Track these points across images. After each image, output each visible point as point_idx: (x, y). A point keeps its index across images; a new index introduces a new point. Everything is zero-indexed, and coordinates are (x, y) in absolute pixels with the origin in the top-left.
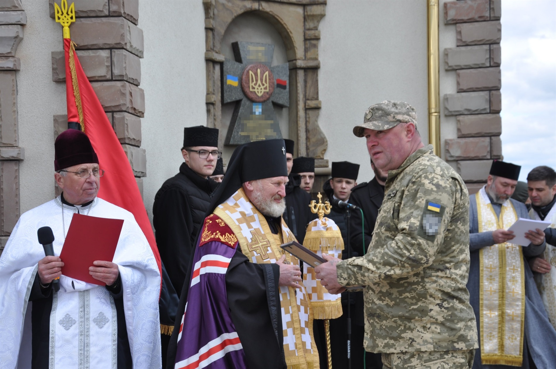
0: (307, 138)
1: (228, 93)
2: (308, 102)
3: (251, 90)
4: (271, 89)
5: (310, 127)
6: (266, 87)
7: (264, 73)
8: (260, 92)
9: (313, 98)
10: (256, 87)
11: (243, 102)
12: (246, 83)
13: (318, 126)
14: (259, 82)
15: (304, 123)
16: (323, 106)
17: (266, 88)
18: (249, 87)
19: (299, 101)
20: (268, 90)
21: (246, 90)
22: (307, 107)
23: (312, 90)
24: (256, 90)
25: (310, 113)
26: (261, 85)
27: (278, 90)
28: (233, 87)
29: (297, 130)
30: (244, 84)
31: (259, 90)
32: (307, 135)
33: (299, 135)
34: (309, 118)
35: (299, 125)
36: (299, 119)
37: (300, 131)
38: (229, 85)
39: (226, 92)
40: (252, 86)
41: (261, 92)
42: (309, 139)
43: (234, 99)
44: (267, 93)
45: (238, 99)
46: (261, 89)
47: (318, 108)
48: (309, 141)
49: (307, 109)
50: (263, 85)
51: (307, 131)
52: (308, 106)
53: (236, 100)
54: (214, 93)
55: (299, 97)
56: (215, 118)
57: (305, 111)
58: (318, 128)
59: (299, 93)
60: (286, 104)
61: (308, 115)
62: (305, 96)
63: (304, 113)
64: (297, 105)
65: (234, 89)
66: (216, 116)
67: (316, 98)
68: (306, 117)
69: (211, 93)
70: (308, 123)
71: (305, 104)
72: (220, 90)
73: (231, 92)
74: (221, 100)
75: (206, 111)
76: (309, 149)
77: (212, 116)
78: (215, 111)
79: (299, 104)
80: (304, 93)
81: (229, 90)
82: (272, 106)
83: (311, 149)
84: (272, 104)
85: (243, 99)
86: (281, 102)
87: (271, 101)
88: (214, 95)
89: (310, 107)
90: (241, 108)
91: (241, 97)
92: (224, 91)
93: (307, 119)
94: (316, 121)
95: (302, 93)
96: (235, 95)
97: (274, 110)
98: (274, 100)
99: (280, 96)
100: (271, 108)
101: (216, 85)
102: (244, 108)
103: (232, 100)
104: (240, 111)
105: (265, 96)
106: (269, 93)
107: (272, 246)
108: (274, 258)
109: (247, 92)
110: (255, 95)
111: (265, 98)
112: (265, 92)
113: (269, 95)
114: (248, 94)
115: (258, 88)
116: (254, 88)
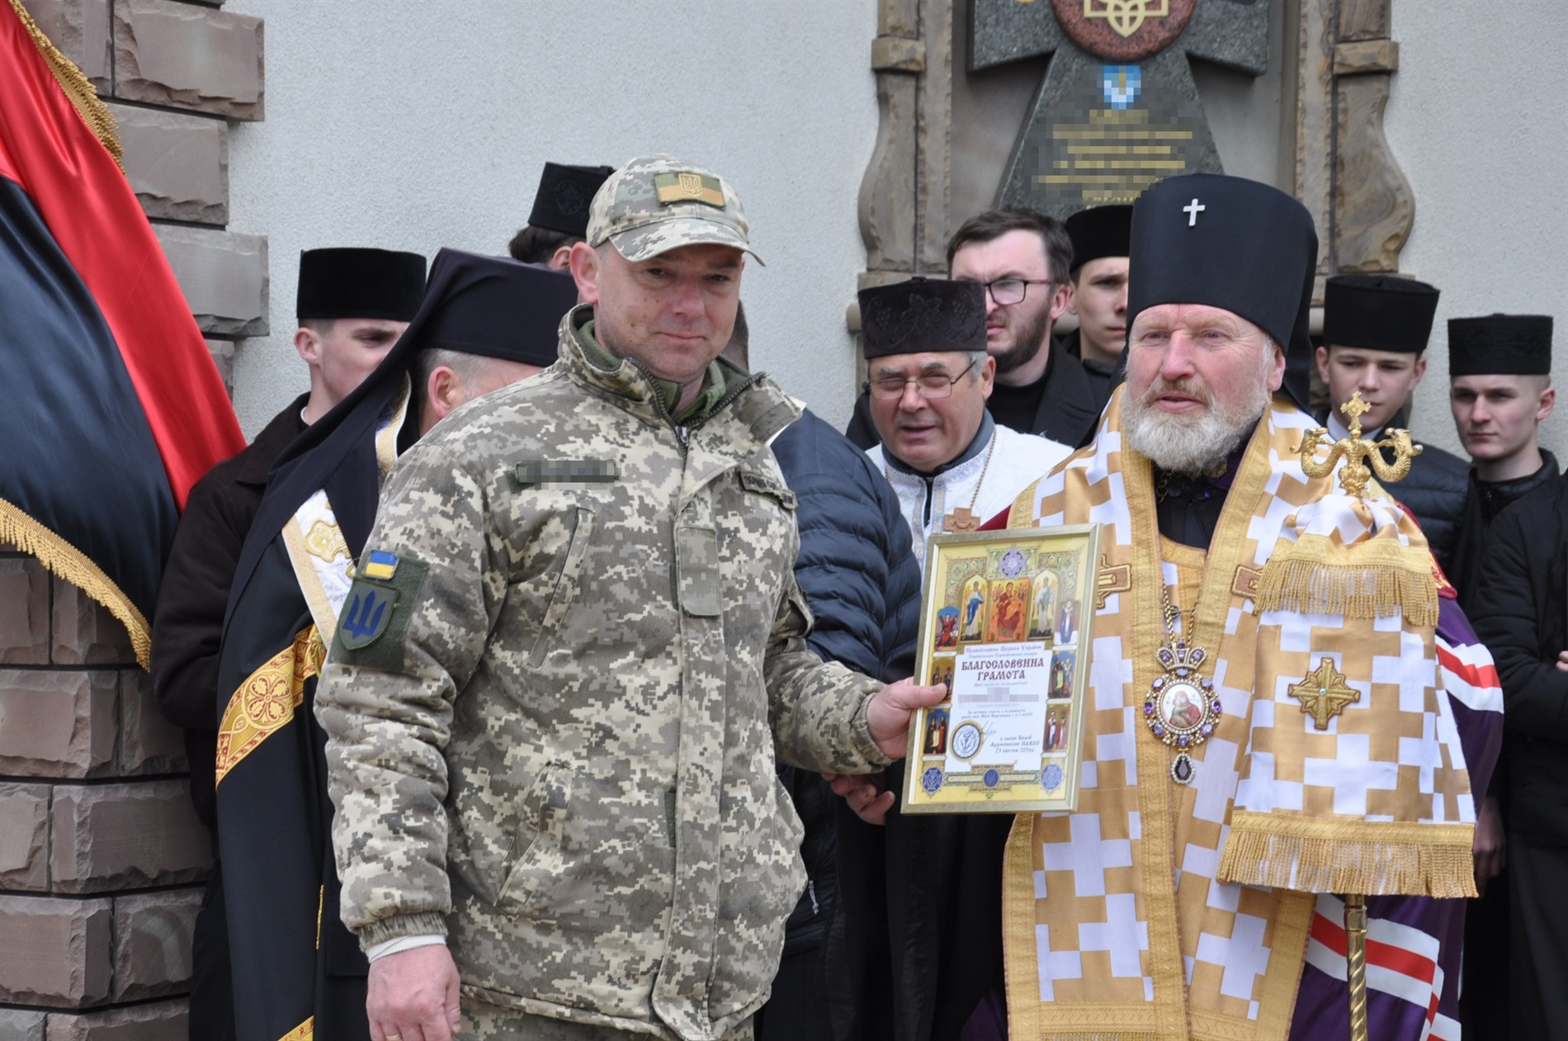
0: (1333, 194)
1: (989, 30)
2: (1344, 48)
3: (1088, 12)
4: (1180, 5)
5: (1347, 148)
8: (1126, 21)
9: (1365, 32)
11: (1054, 61)
13: (1378, 144)
15: (1323, 133)
16: (1409, 64)
17: (1155, 4)
18: (1081, 4)
19: (1305, 46)
20: (1164, 11)
21: (1068, 14)
22: (1338, 70)
24: (1110, 14)
25: (1350, 90)
27: (1210, 11)
28: (1015, 4)
32: (1332, 180)
34: (1346, 111)
35: (1300, 143)
39: (985, 26)
41: (1133, 19)
42: (1342, 195)
43: (1015, 51)
44: (1162, 21)
45: (1034, 50)
46: (1135, 8)
47: (1386, 73)
48: (1341, 205)
49: (1339, 79)
51: (1336, 164)
52: (1342, 64)
53: (1027, 53)
54: (922, 30)
55: (1305, 31)
56: (922, 123)
57: (1331, 84)
58: (1375, 152)
59: (1305, 16)
60: (1252, 63)
61: (1344, 100)
62: (1333, 25)
63: (1327, 93)
64: (1299, 62)
65: (1019, 12)
66: (927, 119)
67: (1378, 32)
68: (1334, 113)
69: (899, 33)
70: (1340, 132)
71: (1333, 57)
72: (949, 17)
73: (1002, 25)
74: (950, 58)
75: (875, 99)
76: (1339, 234)
77: (897, 116)
78: (922, 97)
79: (1304, 60)
80: (1331, 16)
81: (997, 19)
82: (1188, 73)
83: (1347, 234)
84: (1186, 62)
85: (1058, 51)
86: (1227, 55)
87: (1182, 53)
88: (917, 39)
89: (1349, 70)
90: (1046, 84)
91: (1049, 42)
92: (976, 23)
93: (1341, 118)
94: (1370, 122)
95: (1321, 13)
96: (1022, 36)
97: (1193, 85)
98: (1197, 48)
99: (1223, 33)
100: (1181, 81)
101: (930, 3)
102: (1060, 83)
103: (1008, 57)
104: (1042, 94)
105: (1149, 32)
106: (1171, 20)
107: (1134, 591)
108: (1118, 634)
109: (1069, 21)
110: (1105, 32)
111: (1150, 41)
112: (1154, 18)
113: (1169, 30)
114: (1075, 28)
115: (1121, 4)
116: (1103, 6)
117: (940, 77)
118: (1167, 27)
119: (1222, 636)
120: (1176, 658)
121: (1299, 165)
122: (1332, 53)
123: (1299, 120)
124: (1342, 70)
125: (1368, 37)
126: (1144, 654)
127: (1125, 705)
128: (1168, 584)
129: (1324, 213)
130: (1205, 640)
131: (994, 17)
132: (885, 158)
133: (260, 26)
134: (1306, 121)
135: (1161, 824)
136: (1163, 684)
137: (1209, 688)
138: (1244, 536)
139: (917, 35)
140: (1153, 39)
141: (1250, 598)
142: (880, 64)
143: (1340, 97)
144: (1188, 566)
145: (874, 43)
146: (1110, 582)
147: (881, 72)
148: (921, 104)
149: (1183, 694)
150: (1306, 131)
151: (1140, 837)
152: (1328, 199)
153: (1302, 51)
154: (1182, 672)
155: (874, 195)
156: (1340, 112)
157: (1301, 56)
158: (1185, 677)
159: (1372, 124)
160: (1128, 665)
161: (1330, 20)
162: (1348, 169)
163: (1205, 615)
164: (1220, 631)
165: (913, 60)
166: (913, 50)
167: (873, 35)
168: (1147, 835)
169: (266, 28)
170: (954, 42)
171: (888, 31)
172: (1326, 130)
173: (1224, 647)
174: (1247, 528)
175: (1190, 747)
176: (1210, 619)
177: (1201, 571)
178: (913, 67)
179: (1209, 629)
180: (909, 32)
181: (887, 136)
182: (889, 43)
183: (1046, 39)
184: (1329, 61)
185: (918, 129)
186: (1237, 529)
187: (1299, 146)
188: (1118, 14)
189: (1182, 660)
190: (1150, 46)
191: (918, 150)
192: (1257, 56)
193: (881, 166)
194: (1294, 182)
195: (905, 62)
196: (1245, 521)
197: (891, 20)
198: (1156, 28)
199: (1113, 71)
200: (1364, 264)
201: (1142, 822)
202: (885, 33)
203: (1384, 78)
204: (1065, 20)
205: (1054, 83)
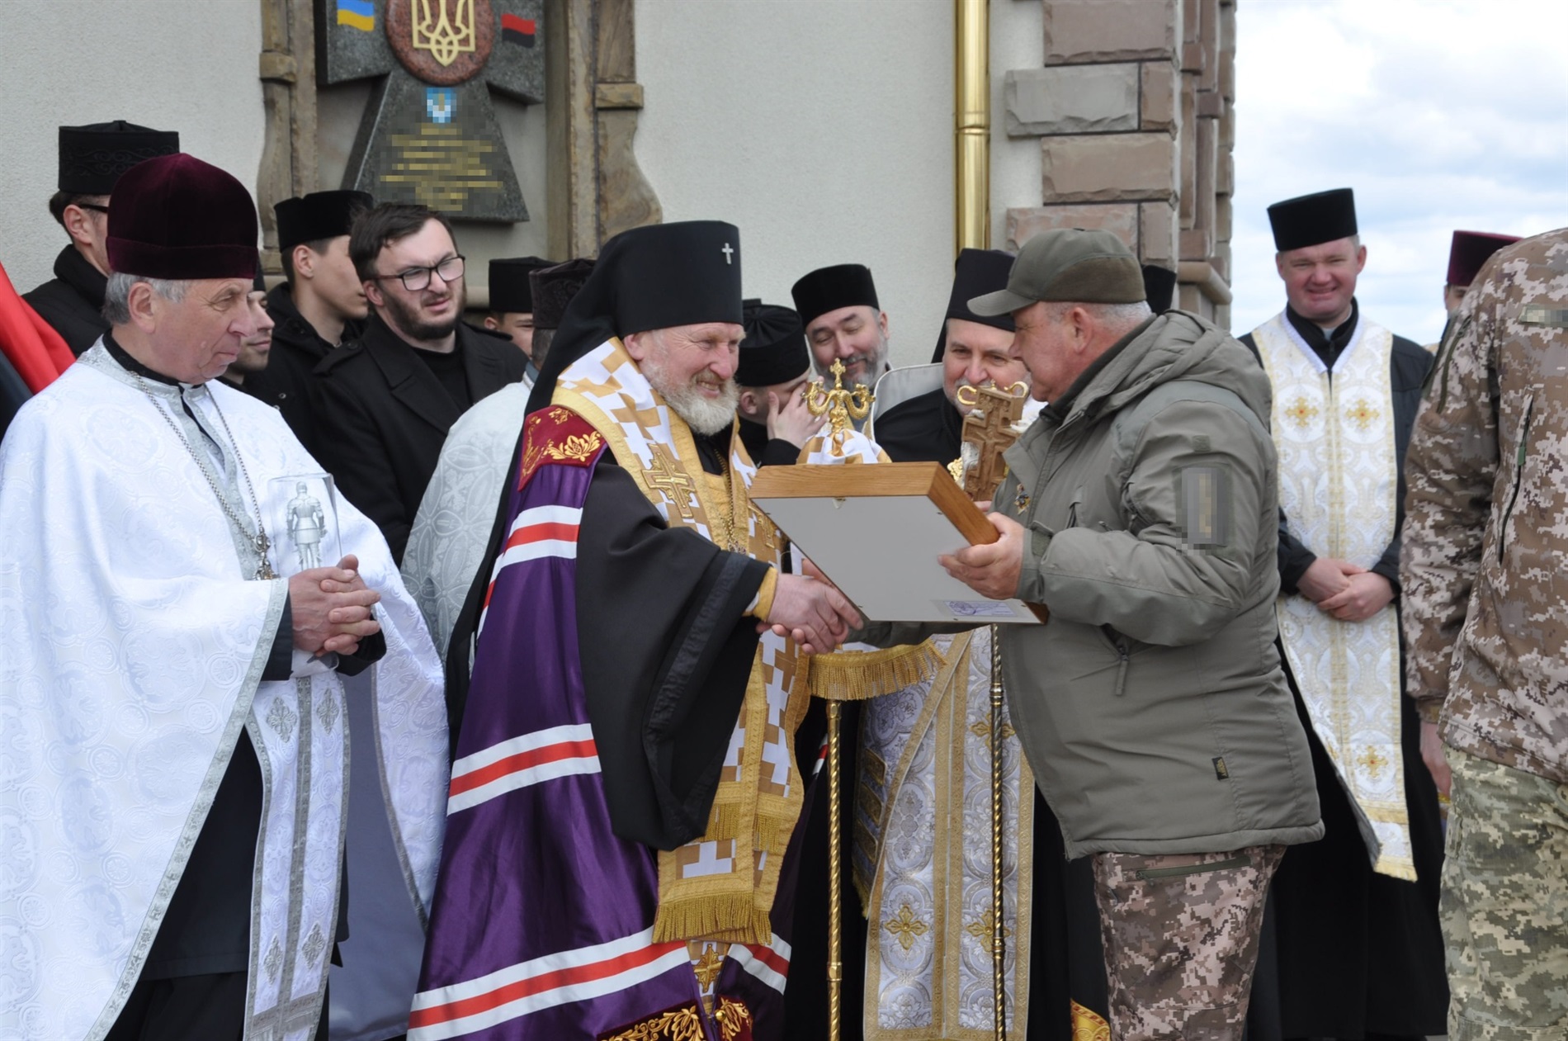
0: (600, 200)
1: (338, 52)
2: (603, 87)
3: (417, 44)
4: (483, 43)
5: (609, 167)
6: (468, 36)
8: (445, 53)
9: (618, 76)
10: (434, 36)
11: (390, 82)
12: (399, 22)
13: (633, 164)
14: (443, 21)
15: (590, 153)
16: (650, 102)
17: (465, 42)
18: (411, 36)
19: (574, 84)
20: (472, 48)
21: (400, 44)
22: (599, 104)
23: (615, 51)
24: (433, 47)
25: (608, 119)
26: (449, 30)
27: (504, 50)
28: (359, 32)
29: (569, 174)
30: (395, 24)
31: (445, 48)
32: (598, 189)
33: (575, 189)
34: (606, 137)
35: (574, 159)
37: (577, 177)
38: (345, 27)
39: (335, 48)
40: (420, 33)
41: (450, 52)
42: (606, 202)
43: (360, 71)
44: (471, 55)
45: (375, 72)
46: (451, 43)
47: (636, 108)
48: (606, 209)
49: (598, 110)
51: (600, 178)
52: (603, 100)
53: (369, 73)
54: (292, 47)
55: (573, 72)
56: (295, 127)
57: (593, 115)
58: (631, 170)
59: (573, 60)
60: (534, 94)
61: (603, 127)
62: (593, 69)
63: (590, 122)
64: (568, 96)
65: (362, 39)
66: (299, 123)
67: (627, 76)
68: (596, 137)
69: (280, 49)
70: (601, 152)
71: (594, 94)
72: (310, 42)
73: (351, 50)
74: (313, 74)
75: (262, 103)
76: (603, 232)
77: (280, 119)
78: (295, 104)
79: (574, 95)
80: (591, 61)
81: (347, 45)
82: (487, 97)
84: (486, 90)
85: (392, 74)
87: (484, 82)
88: (290, 55)
89: (606, 105)
90: (384, 100)
91: (385, 66)
92: (330, 45)
93: (601, 142)
95: (584, 58)
97: (492, 108)
98: (495, 79)
99: (512, 69)
100: (484, 104)
101: (297, 26)
102: (394, 99)
103: (354, 76)
104: (381, 108)
105: (462, 64)
106: (477, 56)
109: (402, 49)
110: (429, 61)
111: (463, 71)
112: (464, 52)
113: (476, 64)
114: (407, 56)
115: (441, 39)
116: (428, 40)
117: (307, 88)
118: (475, 60)
121: (573, 176)
122: (594, 91)
123: (572, 141)
124: (603, 105)
125: (621, 80)
129: (592, 215)
131: (344, 42)
132: (273, 154)
134: (577, 143)
139: (288, 52)
140: (465, 69)
142: (267, 75)
143: (600, 125)
145: (261, 56)
147: (267, 82)
148: (294, 110)
150: (577, 150)
152: (595, 205)
153: (572, 87)
156: (600, 137)
157: (572, 92)
159: (627, 148)
161: (591, 64)
162: (610, 182)
167: (259, 49)
170: (314, 61)
171: (271, 47)
172: (591, 151)
178: (288, 78)
180: (283, 49)
181: (272, 136)
182: (273, 57)
183: (383, 63)
184: (592, 96)
185: (292, 131)
187: (573, 162)
188: (439, 47)
190: (463, 74)
191: (293, 149)
192: (537, 89)
193: (272, 160)
194: (570, 189)
195: (281, 74)
197: (273, 38)
198: (466, 61)
199: (434, 92)
202: (269, 49)
203: (634, 113)
204: (399, 48)
205: (391, 100)
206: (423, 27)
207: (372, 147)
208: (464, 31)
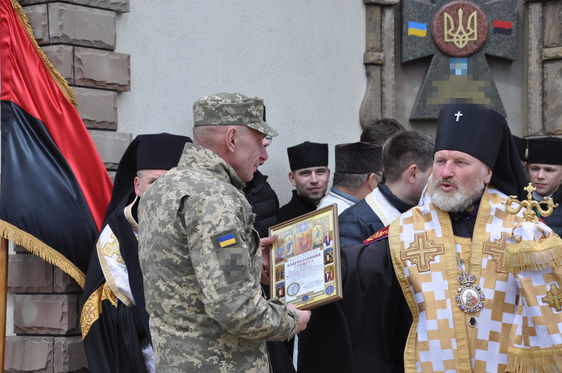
1: (409, 48)
2: (545, 50)
3: (446, 40)
4: (481, 35)
5: (548, 88)
6: (473, 33)
7: (470, 14)
8: (461, 42)
9: (554, 44)
10: (456, 35)
11: (434, 58)
12: (438, 31)
13: (559, 86)
14: (461, 28)
17: (472, 36)
18: (443, 37)
19: (531, 50)
20: (475, 38)
21: (438, 41)
23: (553, 31)
24: (455, 40)
25: (549, 66)
26: (463, 31)
27: (493, 38)
28: (419, 37)
30: (436, 32)
31: (461, 40)
36: (529, 77)
38: (411, 36)
39: (407, 46)
40: (448, 34)
41: (463, 42)
43: (419, 55)
44: (475, 42)
45: (426, 54)
46: (464, 37)
49: (544, 61)
50: (468, 31)
52: (545, 56)
53: (423, 56)
54: (383, 48)
55: (530, 44)
56: (383, 83)
57: (541, 64)
59: (530, 39)
60: (510, 57)
61: (547, 70)
62: (542, 42)
63: (540, 67)
64: (529, 56)
65: (420, 40)
66: (386, 81)
67: (559, 44)
68: (543, 74)
69: (374, 50)
70: (545, 82)
71: (542, 54)
72: (393, 44)
73: (414, 46)
74: (394, 58)
75: (365, 75)
76: (546, 120)
77: (374, 81)
78: (383, 73)
79: (530, 55)
80: (541, 38)
81: (412, 43)
82: (486, 61)
83: (549, 120)
84: (485, 57)
85: (435, 55)
86: (500, 54)
87: (483, 54)
88: (381, 52)
89: (548, 58)
90: (431, 67)
91: (432, 51)
92: (404, 45)
93: (545, 77)
94: (556, 78)
95: (537, 37)
96: (421, 50)
97: (488, 66)
98: (489, 52)
99: (499, 46)
100: (483, 64)
101: (386, 38)
102: (436, 66)
103: (416, 58)
104: (429, 71)
105: (470, 46)
106: (478, 42)
107: (446, 254)
108: (440, 270)
109: (439, 43)
110: (453, 47)
111: (470, 50)
112: (472, 41)
113: (478, 46)
114: (441, 46)
115: (459, 36)
116: (452, 37)
117: (390, 67)
118: (477, 44)
119: (481, 269)
120: (465, 278)
121: (529, 94)
122: (541, 52)
123: (529, 78)
124: (545, 58)
125: (555, 46)
126: (452, 278)
127: (447, 298)
128: (458, 252)
129: (540, 112)
130: (475, 271)
131: (410, 42)
132: (369, 96)
133: (129, 57)
134: (532, 78)
135: (464, 343)
136: (462, 290)
137: (479, 290)
138: (485, 231)
139: (381, 51)
140: (472, 49)
141: (490, 254)
142: (367, 62)
143: (545, 69)
144: (465, 245)
145: (364, 54)
146: (435, 251)
147: (367, 65)
148: (383, 76)
149: (470, 293)
150: (532, 82)
151: (456, 348)
152: (541, 107)
153: (529, 52)
154: (468, 284)
155: (365, 110)
156: (545, 74)
157: (529, 54)
158: (470, 286)
159: (557, 78)
160: (446, 282)
161: (540, 40)
162: (549, 95)
163: (473, 261)
164: (480, 267)
165: (379, 60)
166: (379, 56)
167: (364, 51)
168: (459, 348)
169: (131, 57)
170: (395, 52)
171: (370, 49)
172: (539, 81)
173: (482, 273)
174: (485, 228)
175: (475, 313)
176: (476, 263)
177: (470, 246)
178: (379, 62)
179: (476, 267)
180: (378, 49)
181: (370, 88)
182: (370, 54)
183: (430, 50)
184: (540, 55)
185: (382, 85)
186: (482, 229)
187: (529, 87)
188: (458, 40)
189: (468, 280)
190: (470, 52)
191: (382, 93)
192: (512, 54)
193: (368, 100)
194: (528, 101)
195: (376, 60)
196: (484, 226)
197: (371, 45)
198: (473, 45)
200: (556, 131)
201: (457, 342)
202: (369, 50)
203: (560, 61)
204: (437, 43)
205: (434, 67)
206: (450, 32)
207: (424, 89)
208: (472, 31)
